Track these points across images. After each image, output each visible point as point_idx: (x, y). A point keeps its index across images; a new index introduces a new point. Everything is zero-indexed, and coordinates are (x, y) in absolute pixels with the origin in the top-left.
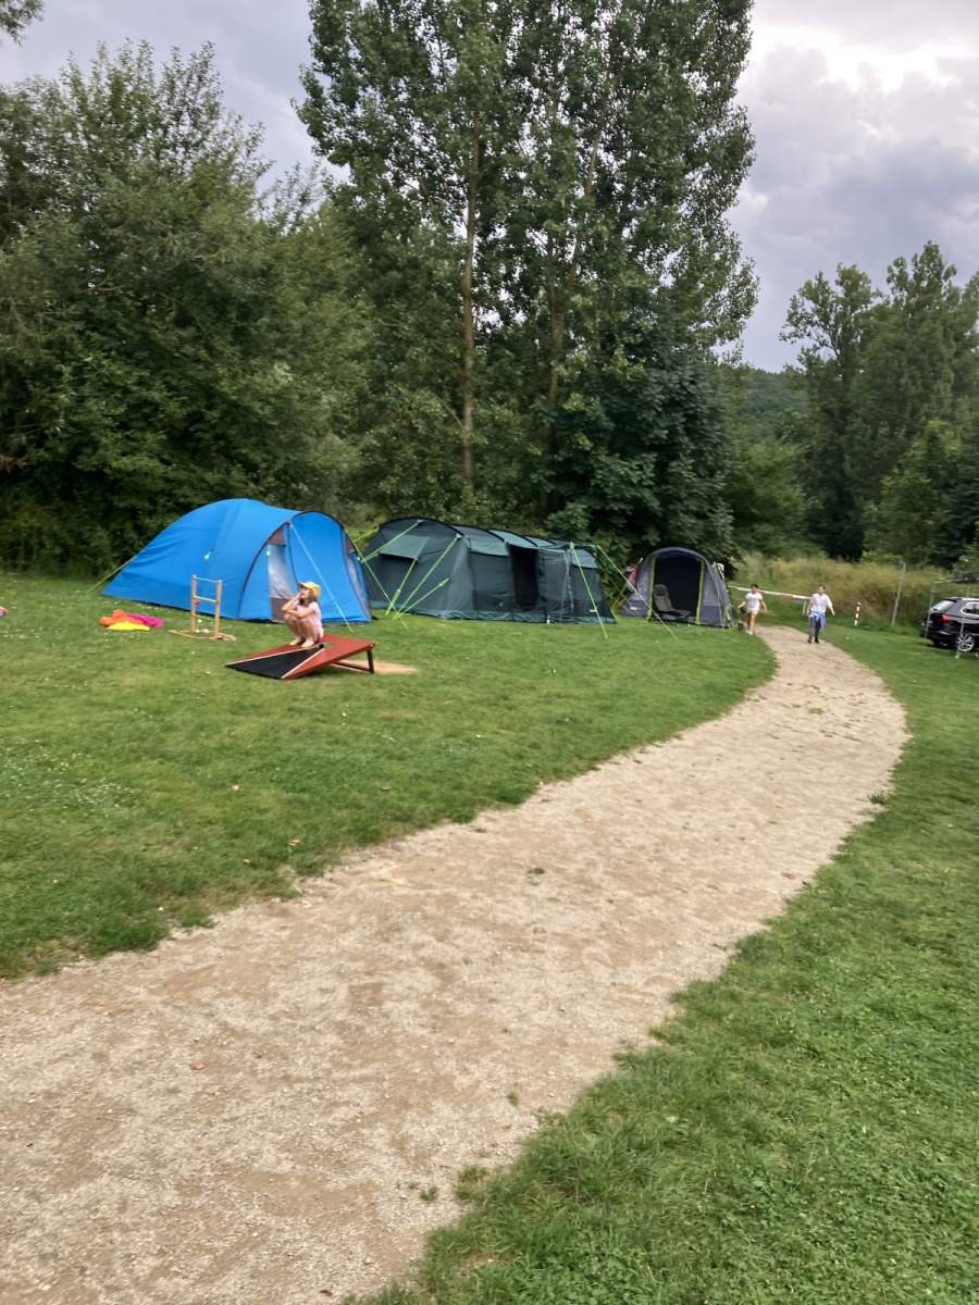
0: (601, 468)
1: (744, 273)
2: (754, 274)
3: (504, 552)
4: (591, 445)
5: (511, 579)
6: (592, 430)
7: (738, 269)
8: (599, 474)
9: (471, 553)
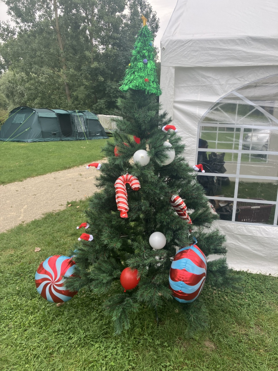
0: (108, 87)
1: (153, 17)
2: (157, 17)
3: (55, 116)
4: (103, 79)
5: (59, 125)
6: (103, 73)
7: (151, 15)
8: (108, 89)
9: (40, 118)
